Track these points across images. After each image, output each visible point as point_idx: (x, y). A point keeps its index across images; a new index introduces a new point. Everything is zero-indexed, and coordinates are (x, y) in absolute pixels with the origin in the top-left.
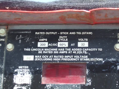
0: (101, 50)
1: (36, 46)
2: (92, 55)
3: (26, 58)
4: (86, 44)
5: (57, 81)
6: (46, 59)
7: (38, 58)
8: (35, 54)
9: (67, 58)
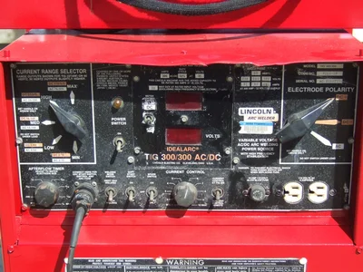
0: (215, 81)
1: (159, 78)
2: (206, 85)
3: (151, 88)
4: (203, 76)
5: (179, 107)
6: (169, 88)
7: (161, 88)
8: (159, 84)
9: (186, 88)
